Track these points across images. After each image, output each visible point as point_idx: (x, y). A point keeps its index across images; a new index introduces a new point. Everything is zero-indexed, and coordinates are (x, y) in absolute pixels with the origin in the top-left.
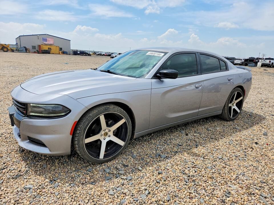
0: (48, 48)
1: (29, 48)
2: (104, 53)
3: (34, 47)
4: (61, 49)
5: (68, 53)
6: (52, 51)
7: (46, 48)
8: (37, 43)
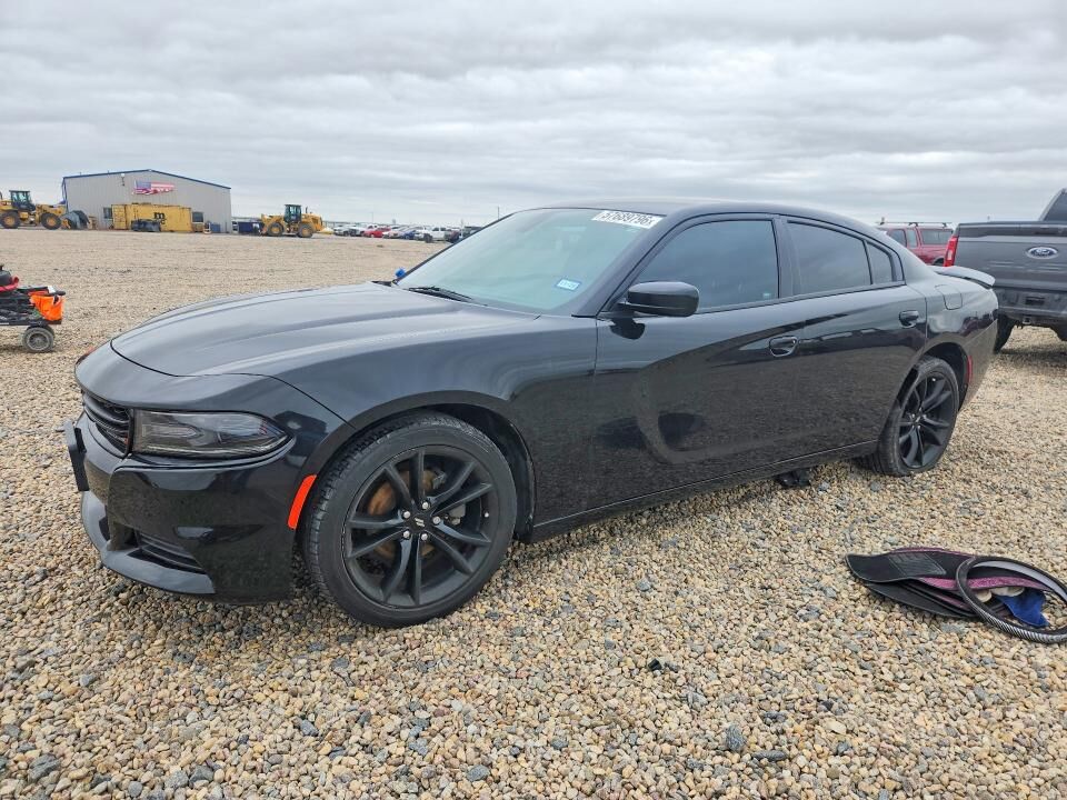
0: (156, 214)
1: (93, 215)
2: (365, 226)
3: (109, 213)
4: (198, 217)
5: (223, 227)
6: (168, 224)
7: (147, 214)
8: (120, 196)
